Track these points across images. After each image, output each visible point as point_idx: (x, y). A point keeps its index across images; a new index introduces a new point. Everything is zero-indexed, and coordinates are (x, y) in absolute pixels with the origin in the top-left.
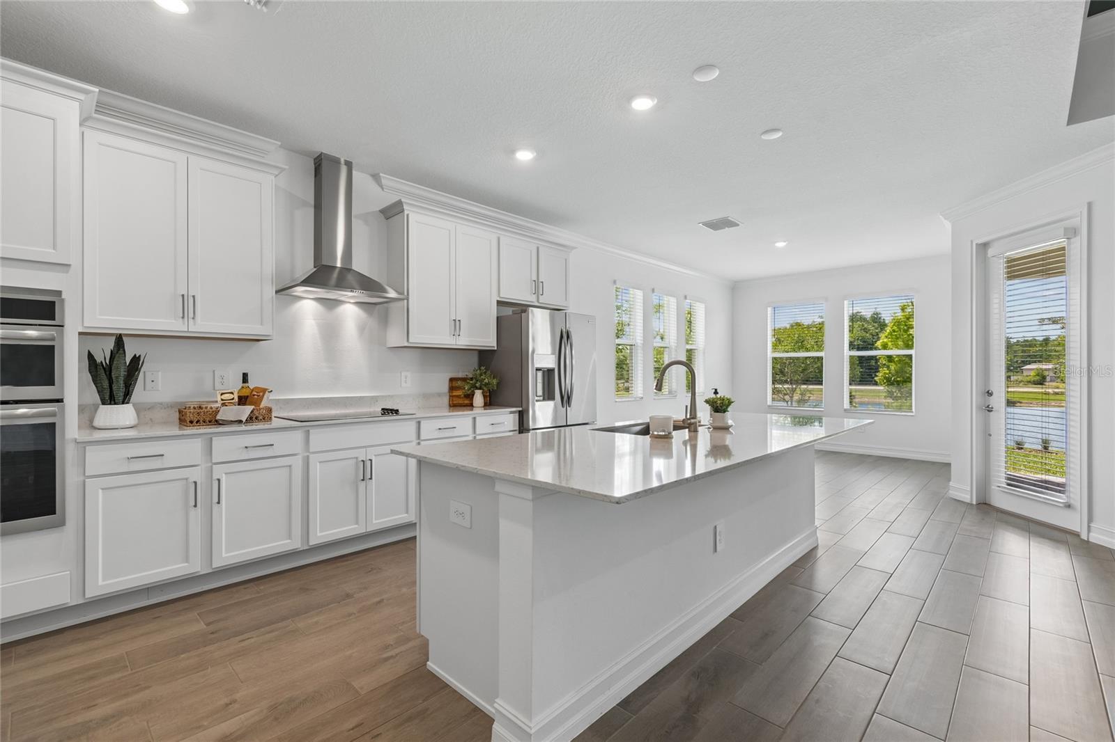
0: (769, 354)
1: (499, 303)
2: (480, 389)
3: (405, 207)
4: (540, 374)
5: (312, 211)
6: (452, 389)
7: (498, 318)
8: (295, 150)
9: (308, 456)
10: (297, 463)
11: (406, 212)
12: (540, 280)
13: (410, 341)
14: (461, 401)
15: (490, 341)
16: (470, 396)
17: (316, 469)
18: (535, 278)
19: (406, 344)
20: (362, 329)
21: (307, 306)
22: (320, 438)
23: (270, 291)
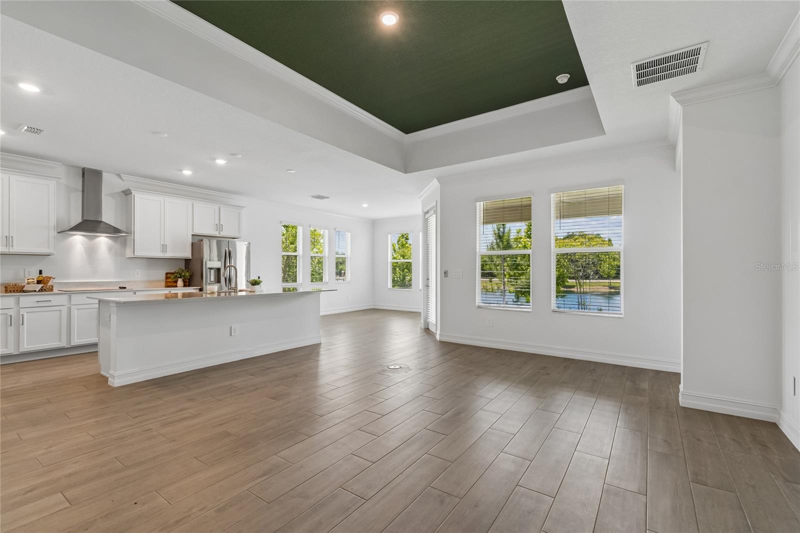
0: (389, 260)
1: (192, 235)
2: (181, 278)
3: (132, 192)
4: (213, 271)
5: (81, 193)
6: (167, 278)
7: (192, 243)
8: (70, 166)
9: (70, 307)
10: (64, 310)
11: (133, 194)
12: (221, 224)
13: (135, 254)
14: (172, 284)
15: (188, 254)
16: (176, 282)
17: (75, 312)
18: (217, 222)
19: (133, 256)
20: (110, 249)
21: (78, 239)
22: (76, 299)
23: (53, 233)
